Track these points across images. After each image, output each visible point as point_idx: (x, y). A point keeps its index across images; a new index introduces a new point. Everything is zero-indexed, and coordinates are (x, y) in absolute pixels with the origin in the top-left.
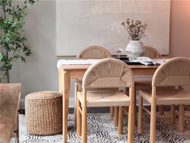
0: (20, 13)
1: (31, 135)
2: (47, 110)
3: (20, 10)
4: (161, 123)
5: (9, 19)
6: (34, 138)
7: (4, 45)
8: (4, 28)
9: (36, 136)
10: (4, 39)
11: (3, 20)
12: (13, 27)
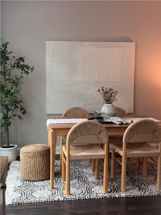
0: (18, 81)
1: (25, 181)
2: (38, 160)
3: (18, 79)
4: (129, 169)
5: (9, 86)
6: (27, 184)
7: (5, 106)
8: (4, 93)
9: (28, 181)
10: (4, 102)
11: (4, 86)
12: (12, 92)
